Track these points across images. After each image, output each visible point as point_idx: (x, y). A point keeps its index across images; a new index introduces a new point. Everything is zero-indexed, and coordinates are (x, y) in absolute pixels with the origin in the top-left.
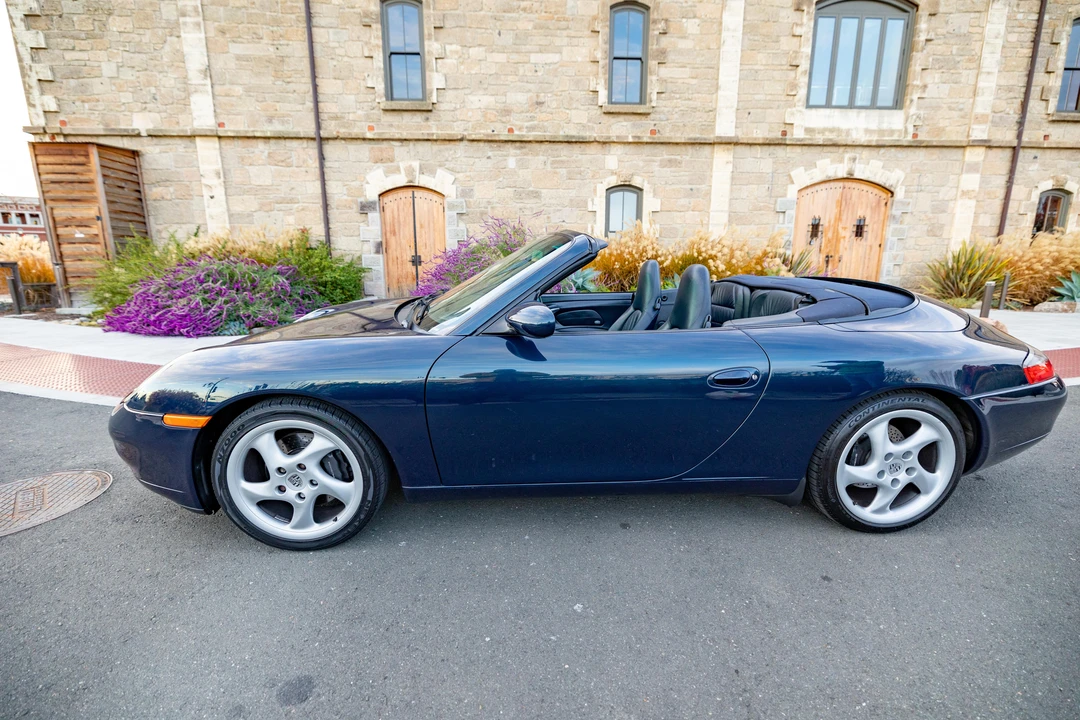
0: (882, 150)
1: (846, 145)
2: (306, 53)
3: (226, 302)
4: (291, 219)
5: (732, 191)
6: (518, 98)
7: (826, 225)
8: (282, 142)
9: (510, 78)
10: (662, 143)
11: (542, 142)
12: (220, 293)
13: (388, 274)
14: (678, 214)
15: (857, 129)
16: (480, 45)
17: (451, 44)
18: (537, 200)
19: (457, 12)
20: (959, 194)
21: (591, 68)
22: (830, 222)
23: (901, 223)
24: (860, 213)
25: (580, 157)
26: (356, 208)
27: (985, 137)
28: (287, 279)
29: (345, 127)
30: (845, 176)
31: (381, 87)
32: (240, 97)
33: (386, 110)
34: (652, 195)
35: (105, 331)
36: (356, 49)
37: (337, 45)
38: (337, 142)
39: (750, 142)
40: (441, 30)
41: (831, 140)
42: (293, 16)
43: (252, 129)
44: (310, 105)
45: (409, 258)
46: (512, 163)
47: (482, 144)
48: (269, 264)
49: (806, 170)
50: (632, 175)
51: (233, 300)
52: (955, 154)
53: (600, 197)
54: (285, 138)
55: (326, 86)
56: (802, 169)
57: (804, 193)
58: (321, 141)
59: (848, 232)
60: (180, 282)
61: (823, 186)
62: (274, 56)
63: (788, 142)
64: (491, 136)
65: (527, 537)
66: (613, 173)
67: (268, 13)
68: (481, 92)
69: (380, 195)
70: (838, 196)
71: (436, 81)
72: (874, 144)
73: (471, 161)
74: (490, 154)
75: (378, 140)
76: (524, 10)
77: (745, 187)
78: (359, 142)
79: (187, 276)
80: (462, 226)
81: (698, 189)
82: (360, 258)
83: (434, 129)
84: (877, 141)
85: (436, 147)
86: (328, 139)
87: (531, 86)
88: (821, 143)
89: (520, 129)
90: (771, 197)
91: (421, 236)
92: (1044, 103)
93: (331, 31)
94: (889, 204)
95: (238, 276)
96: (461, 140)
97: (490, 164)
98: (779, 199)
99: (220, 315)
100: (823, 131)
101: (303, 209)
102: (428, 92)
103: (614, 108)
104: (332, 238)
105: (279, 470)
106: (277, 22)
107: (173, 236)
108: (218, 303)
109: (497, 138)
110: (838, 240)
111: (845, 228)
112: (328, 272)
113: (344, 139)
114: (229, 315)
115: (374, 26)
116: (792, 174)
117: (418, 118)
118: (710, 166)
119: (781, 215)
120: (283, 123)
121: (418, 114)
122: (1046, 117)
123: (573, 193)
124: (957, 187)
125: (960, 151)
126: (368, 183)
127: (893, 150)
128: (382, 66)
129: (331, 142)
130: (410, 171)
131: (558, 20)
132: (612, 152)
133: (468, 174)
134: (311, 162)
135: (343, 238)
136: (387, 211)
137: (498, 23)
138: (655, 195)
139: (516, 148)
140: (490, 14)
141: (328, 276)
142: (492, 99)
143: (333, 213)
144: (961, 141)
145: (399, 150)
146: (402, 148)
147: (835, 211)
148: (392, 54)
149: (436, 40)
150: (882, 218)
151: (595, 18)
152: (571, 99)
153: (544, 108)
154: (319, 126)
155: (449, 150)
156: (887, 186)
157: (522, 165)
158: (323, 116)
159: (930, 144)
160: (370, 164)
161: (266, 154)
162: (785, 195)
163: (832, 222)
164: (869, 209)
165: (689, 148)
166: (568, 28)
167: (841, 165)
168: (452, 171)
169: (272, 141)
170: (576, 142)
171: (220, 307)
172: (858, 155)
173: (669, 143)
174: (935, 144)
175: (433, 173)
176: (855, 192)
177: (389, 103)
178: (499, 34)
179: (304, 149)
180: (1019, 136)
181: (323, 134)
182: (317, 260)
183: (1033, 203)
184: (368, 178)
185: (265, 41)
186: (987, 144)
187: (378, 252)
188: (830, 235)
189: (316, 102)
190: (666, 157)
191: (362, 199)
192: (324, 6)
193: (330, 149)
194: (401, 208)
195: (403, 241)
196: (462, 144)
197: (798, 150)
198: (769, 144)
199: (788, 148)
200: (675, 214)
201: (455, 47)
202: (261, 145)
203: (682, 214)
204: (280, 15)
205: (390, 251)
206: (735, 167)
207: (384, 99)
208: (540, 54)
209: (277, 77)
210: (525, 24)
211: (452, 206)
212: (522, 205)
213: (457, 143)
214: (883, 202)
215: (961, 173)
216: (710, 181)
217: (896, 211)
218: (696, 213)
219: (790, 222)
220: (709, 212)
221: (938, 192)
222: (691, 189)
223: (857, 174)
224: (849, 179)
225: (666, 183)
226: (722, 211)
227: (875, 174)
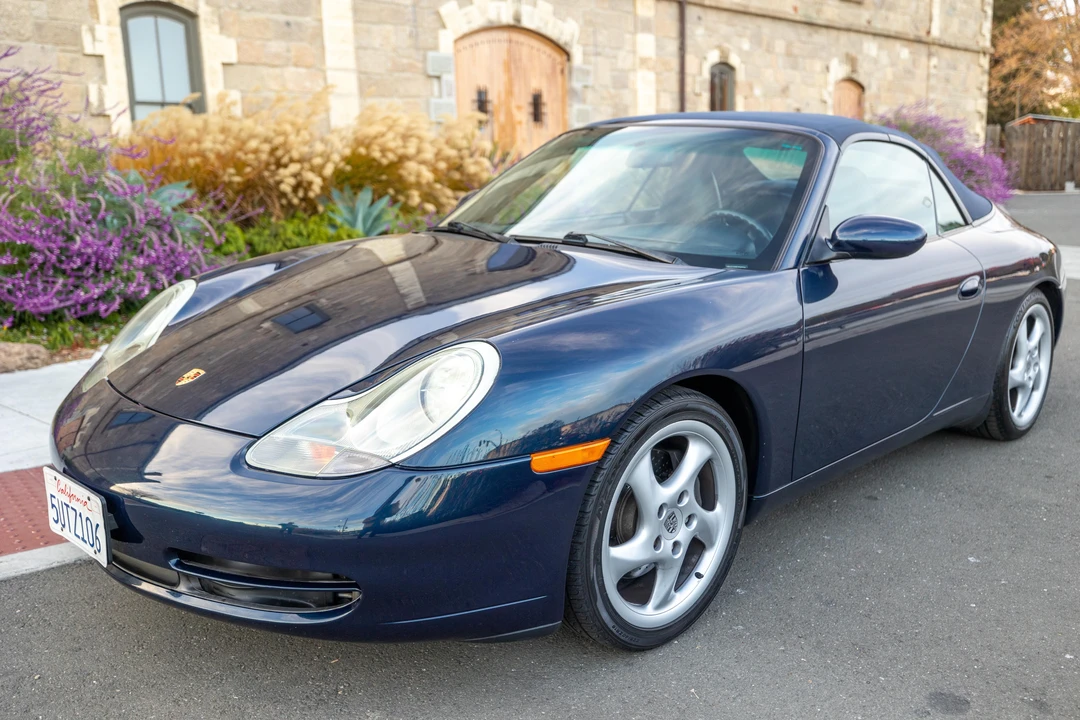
5: (356, 32)
7: (496, 100)
14: (271, 70)
20: (638, 61)
22: (499, 97)
23: (584, 101)
24: (534, 84)
30: (511, 22)
34: (216, 28)
49: (460, 6)
53: (109, 23)
57: (461, 45)
59: (524, 115)
61: (485, 37)
70: (504, 54)
77: (375, 28)
81: (299, 25)
90: (417, 48)
94: (566, 72)
98: (431, 54)
110: (513, 128)
111: (519, 108)
116: (444, 10)
119: (435, 82)
123: (41, 9)
124: (634, 52)
138: (223, 29)
147: (504, 78)
150: (561, 93)
156: (561, 42)
162: (435, 48)
163: (503, 96)
164: (544, 78)
176: (525, 51)
183: (705, 81)
188: (502, 118)
200: (264, 71)
203: (277, 71)
214: (559, 68)
215: (635, 33)
216: (319, 11)
217: (577, 85)
218: (302, 70)
219: (449, 95)
220: (324, 71)
221: (615, 57)
222: (288, 24)
223: (526, 23)
224: (516, 27)
225: (240, 7)
226: (346, 70)
227: (546, 24)
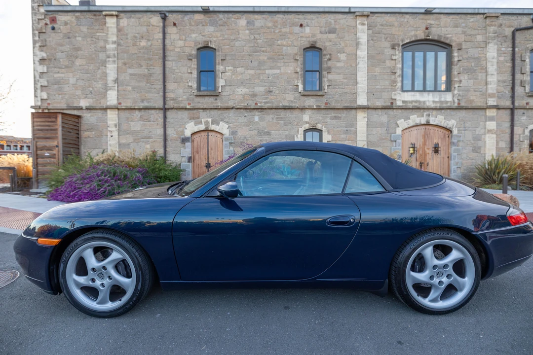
0: (443, 111)
1: (424, 109)
2: (162, 72)
3: (109, 186)
4: (148, 146)
5: (367, 131)
6: (260, 89)
7: (418, 147)
8: (147, 111)
9: (256, 81)
10: (331, 109)
11: (271, 109)
12: (107, 181)
13: (194, 172)
15: (428, 101)
16: (242, 67)
17: (229, 67)
18: (269, 136)
19: (232, 53)
20: (486, 131)
21: (295, 75)
22: (420, 146)
23: (458, 146)
24: (435, 141)
25: (290, 115)
26: (179, 140)
27: (495, 104)
28: (142, 175)
29: (177, 103)
30: (425, 123)
31: (195, 86)
32: (129, 91)
33: (197, 96)
34: (327, 133)
35: (49, 200)
36: (184, 69)
37: (176, 68)
38: (173, 110)
39: (375, 107)
40: (225, 61)
41: (416, 106)
42: (157, 57)
43: (134, 105)
44: (161, 94)
45: (204, 165)
46: (256, 119)
47: (242, 110)
48: (134, 168)
49: (405, 121)
50: (317, 124)
51: (112, 185)
52: (481, 112)
53: (301, 134)
54: (149, 109)
55: (170, 86)
56: (403, 120)
57: (405, 131)
58: (165, 110)
59: (430, 151)
60: (87, 176)
61: (415, 128)
62: (147, 73)
63: (394, 107)
64: (247, 106)
65: (229, 313)
66: (307, 123)
67: (146, 56)
68: (242, 87)
69: (192, 135)
70: (423, 133)
71: (221, 82)
72: (438, 108)
73: (237, 118)
74: (246, 115)
75: (192, 109)
76: (263, 51)
77: (374, 129)
78: (183, 110)
79: (93, 173)
80: (231, 149)
81: (350, 130)
82: (180, 165)
83: (219, 104)
84: (440, 106)
85: (220, 112)
86: (169, 109)
87: (266, 84)
88: (411, 107)
89: (261, 103)
90: (388, 134)
91: (211, 154)
92: (523, 88)
93: (174, 62)
94: (450, 137)
95: (118, 173)
96: (232, 108)
97: (246, 119)
98: (392, 135)
99: (105, 192)
100: (412, 102)
101: (154, 142)
102: (217, 87)
103: (306, 93)
104: (167, 155)
105: (93, 269)
106: (150, 59)
107: (89, 154)
108: (105, 186)
109: (249, 107)
110: (425, 155)
111: (428, 149)
112: (163, 171)
113: (176, 109)
114: (109, 192)
115: (193, 60)
116: (398, 122)
117: (212, 99)
118: (356, 119)
119: (394, 143)
120: (148, 102)
121: (212, 97)
122: (525, 94)
123: (287, 132)
124: (485, 128)
125: (484, 111)
126: (186, 129)
127: (448, 110)
128: (196, 76)
129: (170, 110)
130: (207, 123)
131: (279, 55)
132: (306, 113)
133: (235, 124)
134: (160, 119)
135: (173, 155)
136: (195, 142)
137: (251, 57)
139: (259, 112)
140: (247, 54)
141: (162, 174)
142: (247, 90)
143: (169, 143)
144: (483, 106)
145: (202, 113)
146: (203, 113)
147: (422, 140)
148: (201, 71)
149: (222, 65)
150: (447, 144)
151: (296, 54)
152: (285, 89)
153: (272, 94)
154: (165, 103)
155: (226, 114)
156: (448, 128)
157: (261, 119)
158: (168, 99)
159: (467, 108)
160: (187, 120)
161: (139, 116)
162: (395, 133)
163: (421, 146)
164: (440, 140)
165: (345, 111)
166: (284, 58)
167: (423, 118)
168: (227, 123)
169: (143, 110)
170: (288, 109)
171: (105, 188)
172: (430, 113)
173: (335, 109)
174: (469, 107)
175: (218, 124)
176: (432, 131)
177: (198, 92)
178: (251, 62)
179: (157, 114)
180: (513, 103)
181: (167, 107)
182: (158, 166)
183: (527, 136)
184: (186, 126)
185: (144, 67)
186: (497, 107)
187: (189, 161)
188: (421, 152)
189: (164, 93)
190: (333, 115)
191: (183, 136)
192: (171, 52)
193: (169, 114)
194: (202, 141)
195: (202, 156)
196: (232, 111)
197: (400, 111)
198: (385, 109)
199: (395, 110)
201: (230, 68)
202: (137, 112)
203: (343, 142)
204: (152, 56)
205: (195, 161)
206: (368, 119)
207: (196, 91)
208: (270, 70)
209: (147, 83)
210: (263, 57)
211: (227, 139)
212: (261, 138)
213: (230, 110)
214: (447, 136)
215: (486, 121)
216: (356, 126)
217: (454, 140)
218: (350, 141)
219: (399, 146)
220: (357, 141)
221: (475, 131)
222: (347, 130)
223: (431, 123)
224: (428, 124)
225: (334, 127)
226: (363, 141)
227: (441, 122)
